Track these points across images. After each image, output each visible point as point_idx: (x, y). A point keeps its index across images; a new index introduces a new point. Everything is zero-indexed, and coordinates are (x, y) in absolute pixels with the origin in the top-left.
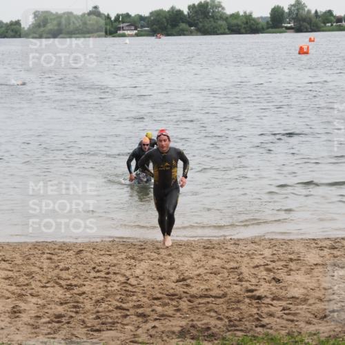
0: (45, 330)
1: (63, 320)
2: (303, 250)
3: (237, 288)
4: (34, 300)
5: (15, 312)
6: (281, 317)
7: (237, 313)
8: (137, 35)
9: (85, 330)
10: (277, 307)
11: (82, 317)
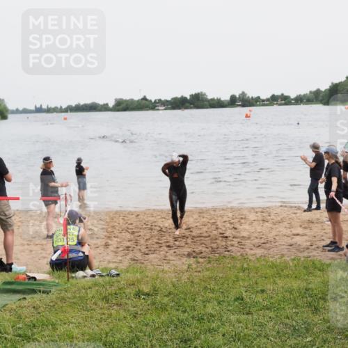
0: (121, 254)
1: (130, 249)
2: (248, 213)
3: (215, 232)
4: (116, 239)
5: (107, 245)
6: (237, 247)
7: (215, 245)
8: (165, 109)
9: (140, 254)
10: (235, 242)
11: (139, 247)
